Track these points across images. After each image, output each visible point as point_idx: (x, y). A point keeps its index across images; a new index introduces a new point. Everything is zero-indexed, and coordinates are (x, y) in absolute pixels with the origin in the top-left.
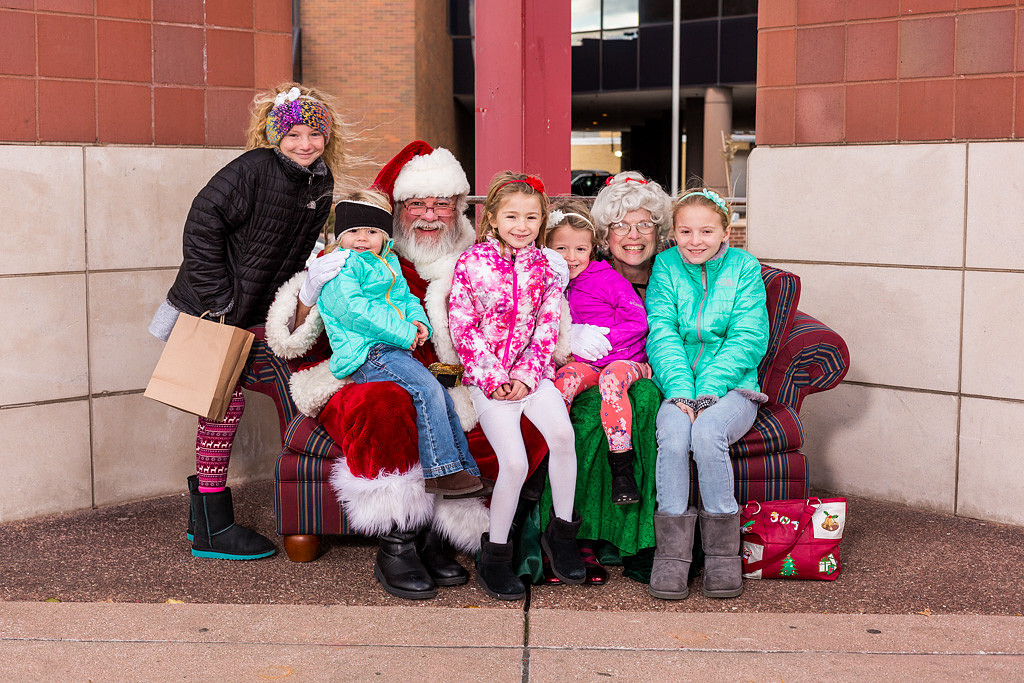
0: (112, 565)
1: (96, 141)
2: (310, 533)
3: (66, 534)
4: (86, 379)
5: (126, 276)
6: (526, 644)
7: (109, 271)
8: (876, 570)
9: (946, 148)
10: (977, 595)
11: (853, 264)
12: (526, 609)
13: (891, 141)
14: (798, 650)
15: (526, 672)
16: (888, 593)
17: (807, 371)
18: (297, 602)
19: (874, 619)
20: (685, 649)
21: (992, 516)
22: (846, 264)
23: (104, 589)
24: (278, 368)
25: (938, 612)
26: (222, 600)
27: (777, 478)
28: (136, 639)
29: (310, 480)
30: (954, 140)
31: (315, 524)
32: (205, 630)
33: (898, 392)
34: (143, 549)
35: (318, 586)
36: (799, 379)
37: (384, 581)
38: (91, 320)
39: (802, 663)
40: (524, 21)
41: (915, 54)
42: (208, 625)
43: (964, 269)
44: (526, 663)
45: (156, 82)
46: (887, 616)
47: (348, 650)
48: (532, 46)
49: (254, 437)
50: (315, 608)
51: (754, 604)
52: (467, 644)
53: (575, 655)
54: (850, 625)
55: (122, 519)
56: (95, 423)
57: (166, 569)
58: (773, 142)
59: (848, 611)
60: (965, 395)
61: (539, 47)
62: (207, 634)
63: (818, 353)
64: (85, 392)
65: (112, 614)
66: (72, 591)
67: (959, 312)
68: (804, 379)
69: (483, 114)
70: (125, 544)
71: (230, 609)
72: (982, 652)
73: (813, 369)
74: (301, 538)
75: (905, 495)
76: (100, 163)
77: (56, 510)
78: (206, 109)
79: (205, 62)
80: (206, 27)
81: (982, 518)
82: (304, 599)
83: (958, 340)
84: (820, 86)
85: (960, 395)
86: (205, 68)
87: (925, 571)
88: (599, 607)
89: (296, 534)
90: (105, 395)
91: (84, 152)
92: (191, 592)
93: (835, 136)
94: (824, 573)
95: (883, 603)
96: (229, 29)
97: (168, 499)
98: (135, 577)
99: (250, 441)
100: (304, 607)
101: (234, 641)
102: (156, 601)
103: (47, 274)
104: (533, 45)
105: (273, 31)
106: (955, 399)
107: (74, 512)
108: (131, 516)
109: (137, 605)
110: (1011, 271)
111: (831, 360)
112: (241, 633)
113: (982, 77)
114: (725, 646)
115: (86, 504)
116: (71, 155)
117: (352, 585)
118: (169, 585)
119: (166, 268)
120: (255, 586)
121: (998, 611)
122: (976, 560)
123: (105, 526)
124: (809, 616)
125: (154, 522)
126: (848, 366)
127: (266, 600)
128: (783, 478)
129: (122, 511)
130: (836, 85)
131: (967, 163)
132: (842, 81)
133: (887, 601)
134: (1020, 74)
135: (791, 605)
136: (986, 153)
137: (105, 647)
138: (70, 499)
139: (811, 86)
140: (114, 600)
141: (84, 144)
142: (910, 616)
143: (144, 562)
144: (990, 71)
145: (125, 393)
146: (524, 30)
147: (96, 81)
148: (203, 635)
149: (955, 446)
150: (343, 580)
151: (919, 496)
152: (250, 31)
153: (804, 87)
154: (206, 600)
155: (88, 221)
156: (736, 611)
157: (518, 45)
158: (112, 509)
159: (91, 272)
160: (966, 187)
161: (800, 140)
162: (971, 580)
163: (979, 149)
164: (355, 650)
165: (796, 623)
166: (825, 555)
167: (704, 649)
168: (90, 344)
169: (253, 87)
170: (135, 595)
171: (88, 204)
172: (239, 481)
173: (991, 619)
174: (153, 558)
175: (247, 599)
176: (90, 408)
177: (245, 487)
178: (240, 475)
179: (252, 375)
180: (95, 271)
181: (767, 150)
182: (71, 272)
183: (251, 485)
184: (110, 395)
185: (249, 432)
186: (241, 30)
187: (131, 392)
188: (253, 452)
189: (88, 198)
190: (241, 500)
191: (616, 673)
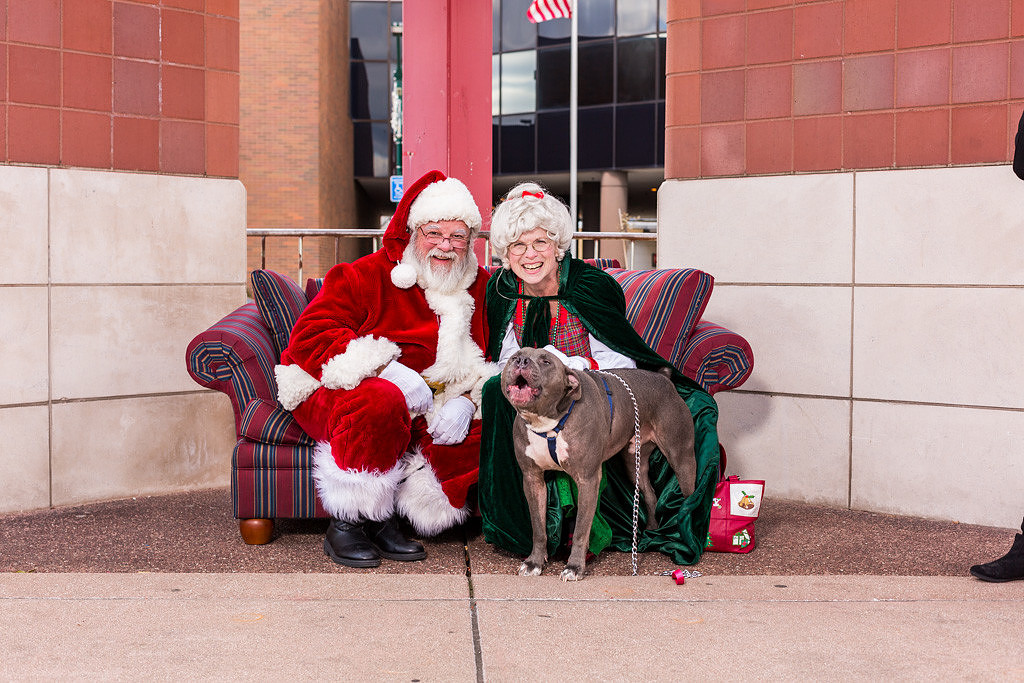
1: (59, 164)
2: (265, 517)
3: (29, 526)
4: (46, 385)
5: (85, 292)
6: (472, 597)
7: (69, 285)
8: (781, 547)
9: (836, 177)
10: (871, 562)
11: (754, 284)
12: (468, 574)
13: (787, 172)
14: (716, 600)
15: (474, 617)
16: (791, 562)
17: (716, 370)
18: (258, 572)
19: (780, 579)
20: (615, 599)
21: (882, 509)
22: (748, 284)
23: (74, 565)
24: (235, 366)
25: (836, 574)
26: (188, 571)
29: (265, 467)
30: (842, 170)
31: (269, 507)
32: (177, 590)
33: (796, 398)
34: (105, 537)
35: (275, 561)
36: (709, 377)
37: (332, 554)
38: (52, 330)
39: (719, 607)
40: (449, 71)
41: (808, 93)
42: (180, 587)
43: (853, 285)
44: (474, 610)
45: (115, 111)
46: (792, 577)
47: (312, 602)
48: (456, 95)
49: (200, 447)
50: (275, 575)
52: (419, 597)
53: (517, 604)
54: (760, 583)
55: (79, 516)
56: (54, 427)
57: (130, 550)
58: (679, 176)
59: (757, 574)
60: (856, 399)
61: (463, 95)
62: (179, 593)
63: (726, 354)
64: (45, 398)
66: (44, 565)
67: (850, 324)
68: (714, 377)
69: (411, 158)
70: (87, 533)
71: (196, 576)
72: (876, 599)
73: (721, 369)
74: (256, 522)
75: (804, 493)
76: (63, 184)
77: (16, 510)
78: (160, 138)
79: (160, 95)
80: (161, 63)
81: (873, 510)
82: (263, 569)
83: (849, 350)
84: (723, 124)
85: (851, 399)
86: (160, 100)
89: (252, 518)
90: (63, 402)
91: (49, 173)
92: (158, 565)
93: (736, 168)
94: (738, 547)
95: (786, 568)
96: (183, 66)
97: (120, 502)
98: (103, 555)
99: (196, 451)
100: (265, 575)
101: (206, 597)
102: (126, 572)
103: (12, 285)
104: (457, 93)
105: (222, 70)
106: (847, 403)
107: (33, 511)
108: (87, 514)
109: (110, 574)
110: (894, 285)
111: (737, 360)
112: (211, 592)
113: (866, 113)
114: (650, 596)
115: (44, 504)
116: (36, 175)
117: (306, 560)
118: (136, 561)
119: (122, 285)
121: (889, 573)
123: (64, 522)
124: (723, 577)
125: (112, 518)
126: (753, 366)
127: (230, 570)
129: (78, 511)
130: (737, 123)
131: (854, 190)
132: (742, 119)
133: (791, 567)
134: (900, 111)
135: (706, 571)
136: (871, 181)
137: (86, 602)
138: (31, 500)
139: (715, 125)
140: (87, 572)
141: (48, 166)
142: (813, 578)
143: (108, 546)
144: (872, 107)
145: (82, 400)
146: (449, 80)
147: (61, 108)
148: (176, 594)
149: (848, 446)
150: (297, 556)
151: (817, 494)
152: (201, 68)
153: (708, 125)
154: (173, 570)
155: (51, 239)
156: (658, 575)
157: (444, 93)
158: (68, 509)
159: (52, 285)
160: (854, 211)
161: (704, 172)
163: (864, 177)
164: (317, 602)
165: (711, 581)
166: (739, 530)
167: (632, 600)
168: (52, 352)
169: (203, 120)
170: (107, 568)
171: (51, 222)
172: (186, 488)
173: (884, 578)
174: (115, 542)
175: (210, 570)
176: (50, 413)
177: (192, 494)
178: (187, 482)
179: (210, 373)
180: (56, 285)
181: (675, 183)
182: (35, 285)
183: (199, 492)
184: (68, 401)
185: (196, 442)
186: (193, 67)
187: (87, 400)
188: (199, 462)
189: (52, 217)
190: (190, 503)
191: (555, 615)
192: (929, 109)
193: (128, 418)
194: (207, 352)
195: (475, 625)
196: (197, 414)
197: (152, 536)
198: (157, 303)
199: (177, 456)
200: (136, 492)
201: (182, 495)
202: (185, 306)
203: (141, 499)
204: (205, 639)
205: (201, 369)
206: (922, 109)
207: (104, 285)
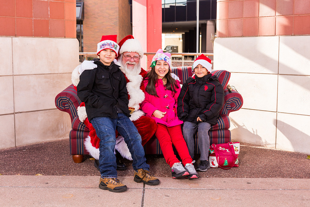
0: (20, 164)
1: (16, 36)
2: (80, 154)
3: (7, 155)
4: (13, 108)
5: (25, 77)
6: (144, 187)
7: (20, 75)
8: (251, 165)
10: (281, 172)
13: (257, 36)
14: (226, 189)
15: (143, 195)
16: (254, 172)
17: (230, 105)
18: (76, 175)
19: (249, 180)
20: (192, 188)
21: (286, 149)
23: (17, 171)
24: (71, 104)
25: (269, 177)
26: (53, 174)
27: (221, 138)
28: (26, 186)
29: (80, 138)
31: (82, 152)
32: (47, 183)
34: (30, 159)
35: (82, 170)
36: (228, 107)
38: (14, 90)
39: (227, 192)
42: (48, 182)
43: (278, 74)
44: (144, 193)
45: (34, 17)
46: (253, 179)
47: (90, 189)
48: (150, 7)
49: (65, 125)
50: (81, 177)
51: (213, 175)
53: (159, 190)
54: (242, 181)
55: (24, 150)
56: (16, 121)
57: (37, 165)
58: (221, 36)
59: (242, 177)
60: (279, 112)
61: (152, 7)
62: (48, 184)
63: (234, 100)
64: (13, 112)
65: (19, 179)
66: (8, 172)
67: (277, 87)
68: (230, 107)
69: (135, 28)
70: (25, 158)
71: (55, 177)
72: (281, 189)
73: (232, 105)
74: (78, 156)
75: (261, 143)
76: (17, 42)
77: (4, 148)
78: (49, 26)
80: (49, 1)
81: (283, 149)
82: (78, 174)
83: (276, 96)
84: (236, 19)
85: (277, 112)
86: (49, 13)
87: (266, 165)
88: (167, 176)
89: (76, 155)
90: (19, 113)
91: (12, 39)
92: (44, 172)
93: (240, 34)
94: (236, 165)
95: (252, 175)
96: (56, 1)
97: (38, 144)
98: (27, 168)
99: (64, 127)
100: (78, 176)
101: (56, 187)
102: (33, 175)
103: (1, 76)
105: (70, 2)
106: (275, 113)
107: (10, 148)
108: (27, 149)
109: (27, 176)
110: (292, 75)
111: (238, 102)
112: (58, 184)
114: (204, 187)
115: (13, 146)
116: (8, 40)
117: (93, 170)
118: (37, 170)
119: (37, 74)
120: (63, 170)
121: (286, 177)
122: (281, 162)
123: (19, 152)
124: (230, 179)
125: (34, 151)
126: (243, 103)
127: (66, 174)
128: (223, 137)
129: (24, 148)
130: (240, 19)
131: (279, 42)
132: (242, 18)
134: (295, 16)
135: (224, 176)
136: (285, 39)
137: (17, 188)
138: (9, 144)
139: (233, 19)
140: (20, 175)
141: (12, 37)
142: (260, 179)
143: (30, 163)
144: (286, 15)
145: (25, 112)
147: (15, 17)
148: (46, 185)
149: (276, 128)
150: (90, 168)
152: (63, 2)
153: (231, 19)
154: (48, 174)
155: (13, 60)
156: (208, 177)
157: (146, 7)
158: (21, 147)
159: (14, 75)
160: (279, 49)
161: (229, 35)
162: (279, 168)
164: (92, 189)
165: (226, 181)
167: (197, 189)
168: (14, 97)
169: (64, 19)
170: (27, 173)
171: (13, 55)
172: (60, 139)
173: (284, 179)
174: (33, 162)
175: (61, 174)
176: (14, 117)
177: (62, 141)
178: (61, 137)
179: (62, 107)
180: (16, 75)
181: (220, 38)
182: (9, 76)
183: (64, 140)
184: (20, 113)
185: (63, 124)
186: (60, 2)
187: (27, 112)
188: (64, 130)
189: (13, 53)
190: (61, 145)
191: (171, 196)
192: (305, 15)
193: (41, 117)
194: (61, 99)
195: (143, 200)
196: (64, 115)
197: (45, 159)
198: (49, 80)
199: (57, 129)
200: (44, 141)
201: (59, 141)
202: (58, 80)
203: (45, 143)
204: (51, 205)
205: (60, 105)
206: (302, 15)
207: (31, 75)
